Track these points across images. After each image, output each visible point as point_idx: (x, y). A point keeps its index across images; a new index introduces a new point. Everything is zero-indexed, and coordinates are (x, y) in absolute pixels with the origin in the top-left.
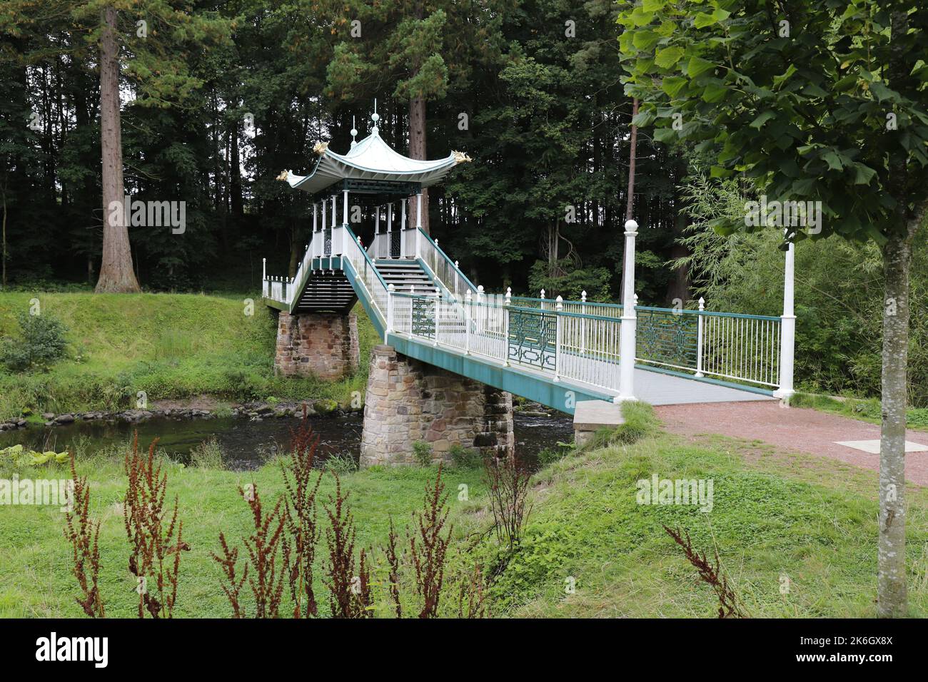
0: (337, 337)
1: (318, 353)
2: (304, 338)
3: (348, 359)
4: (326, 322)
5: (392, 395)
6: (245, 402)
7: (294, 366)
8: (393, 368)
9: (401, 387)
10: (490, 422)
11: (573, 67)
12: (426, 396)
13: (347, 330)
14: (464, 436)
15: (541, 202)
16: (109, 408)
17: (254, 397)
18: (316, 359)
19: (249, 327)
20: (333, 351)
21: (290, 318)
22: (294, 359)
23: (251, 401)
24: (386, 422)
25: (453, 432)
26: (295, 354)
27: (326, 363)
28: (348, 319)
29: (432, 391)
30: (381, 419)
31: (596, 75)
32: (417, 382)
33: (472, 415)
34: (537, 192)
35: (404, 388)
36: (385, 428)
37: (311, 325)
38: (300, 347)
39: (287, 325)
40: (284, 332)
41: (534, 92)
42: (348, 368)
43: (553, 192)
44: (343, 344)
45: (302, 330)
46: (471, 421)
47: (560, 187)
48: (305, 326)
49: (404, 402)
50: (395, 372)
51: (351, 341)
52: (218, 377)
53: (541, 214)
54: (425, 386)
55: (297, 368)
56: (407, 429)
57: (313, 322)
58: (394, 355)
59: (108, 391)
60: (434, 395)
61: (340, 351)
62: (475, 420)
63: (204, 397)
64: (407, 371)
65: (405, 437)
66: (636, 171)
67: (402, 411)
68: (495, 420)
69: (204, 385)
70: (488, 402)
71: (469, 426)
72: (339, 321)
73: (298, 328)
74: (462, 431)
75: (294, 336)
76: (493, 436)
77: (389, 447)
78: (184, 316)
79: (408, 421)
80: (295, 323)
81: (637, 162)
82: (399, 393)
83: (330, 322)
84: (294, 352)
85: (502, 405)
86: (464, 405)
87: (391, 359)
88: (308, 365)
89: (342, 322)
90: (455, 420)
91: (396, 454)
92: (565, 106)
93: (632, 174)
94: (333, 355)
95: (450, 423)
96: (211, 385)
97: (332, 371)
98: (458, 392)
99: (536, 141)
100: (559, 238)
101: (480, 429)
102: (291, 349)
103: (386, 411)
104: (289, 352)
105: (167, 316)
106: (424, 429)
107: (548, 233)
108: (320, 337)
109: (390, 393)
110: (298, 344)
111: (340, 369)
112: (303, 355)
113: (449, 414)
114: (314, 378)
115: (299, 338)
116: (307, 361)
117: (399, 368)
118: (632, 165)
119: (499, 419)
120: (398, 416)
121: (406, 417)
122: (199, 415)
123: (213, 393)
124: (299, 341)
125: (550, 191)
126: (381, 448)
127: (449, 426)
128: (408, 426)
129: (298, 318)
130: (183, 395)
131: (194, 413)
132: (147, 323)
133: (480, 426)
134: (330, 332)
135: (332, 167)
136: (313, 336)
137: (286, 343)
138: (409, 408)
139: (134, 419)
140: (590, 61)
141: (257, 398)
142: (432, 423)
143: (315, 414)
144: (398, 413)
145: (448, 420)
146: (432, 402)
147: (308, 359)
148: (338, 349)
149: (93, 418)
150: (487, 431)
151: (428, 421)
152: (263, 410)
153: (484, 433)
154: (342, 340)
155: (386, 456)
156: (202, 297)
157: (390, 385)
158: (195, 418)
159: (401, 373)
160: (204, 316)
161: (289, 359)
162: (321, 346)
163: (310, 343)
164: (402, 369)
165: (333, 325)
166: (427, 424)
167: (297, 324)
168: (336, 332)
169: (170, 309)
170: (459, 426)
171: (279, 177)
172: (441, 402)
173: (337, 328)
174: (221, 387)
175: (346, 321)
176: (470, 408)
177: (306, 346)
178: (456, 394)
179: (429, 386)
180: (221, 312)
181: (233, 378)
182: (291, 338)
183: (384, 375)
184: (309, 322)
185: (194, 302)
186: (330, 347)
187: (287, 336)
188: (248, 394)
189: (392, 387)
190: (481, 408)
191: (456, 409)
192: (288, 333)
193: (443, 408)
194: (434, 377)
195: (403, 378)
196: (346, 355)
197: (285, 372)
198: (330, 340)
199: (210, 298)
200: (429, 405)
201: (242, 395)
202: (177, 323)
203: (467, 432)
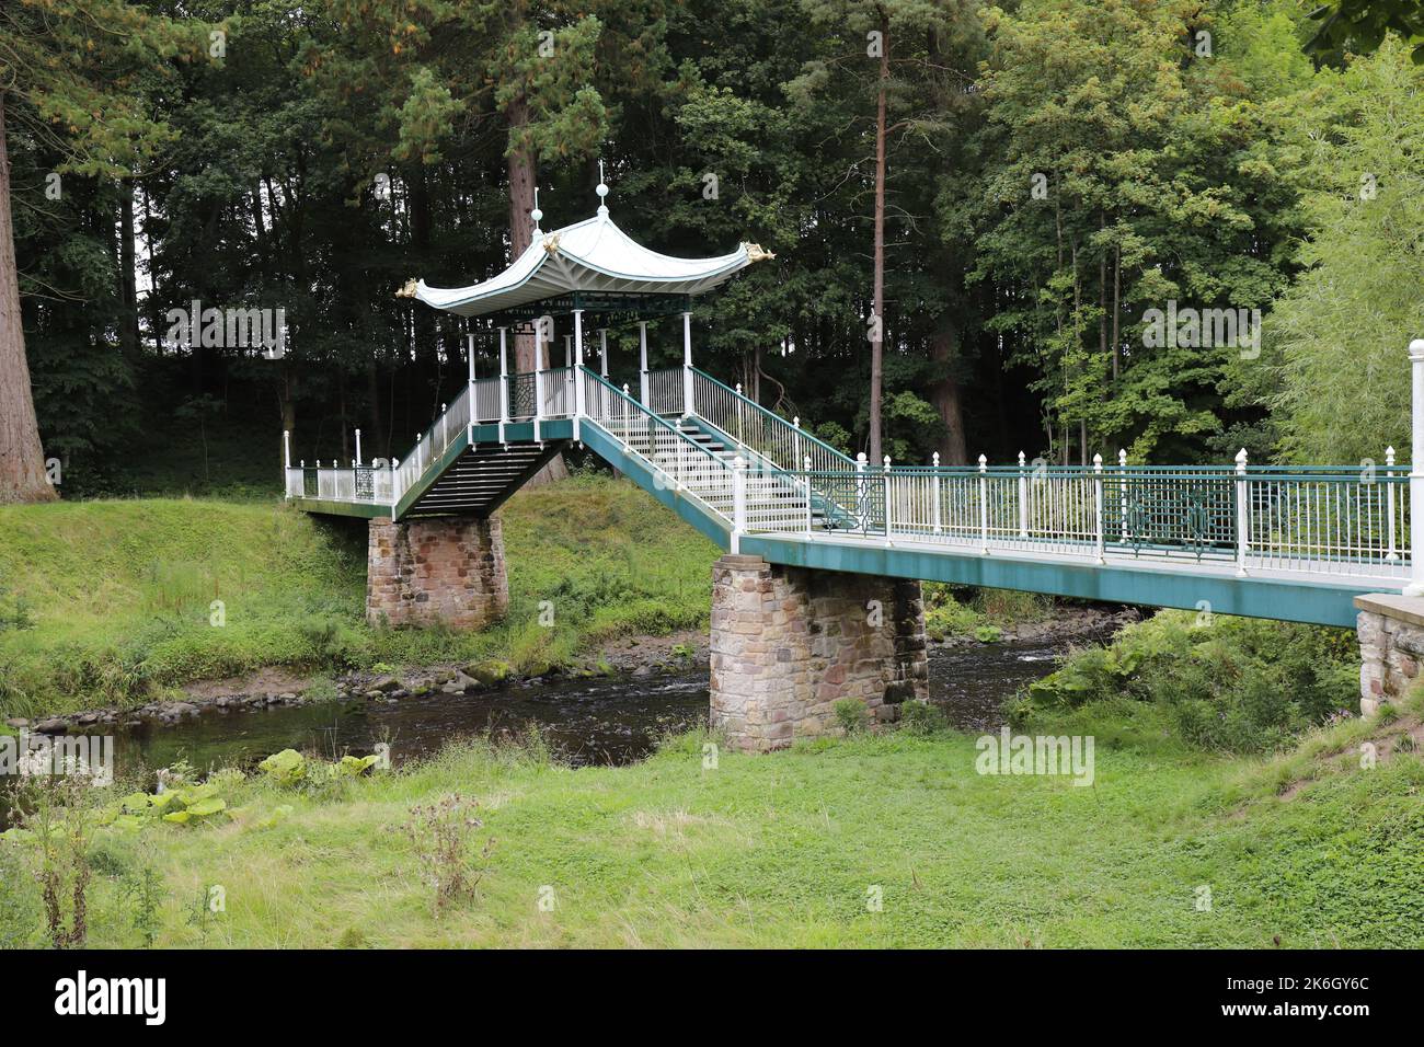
0: (472, 556)
1: (443, 584)
2: (419, 560)
3: (492, 591)
4: (453, 533)
5: (767, 631)
6: (338, 676)
7: (406, 610)
8: (767, 589)
9: (780, 618)
10: (903, 665)
11: (792, 103)
12: (815, 630)
13: (487, 543)
14: (870, 689)
15: (738, 319)
16: (114, 703)
17: (350, 667)
18: (439, 594)
19: (284, 550)
20: (467, 579)
21: (395, 528)
22: (405, 597)
23: (345, 672)
24: (761, 676)
25: (854, 684)
26: (405, 590)
27: (457, 600)
28: (488, 525)
29: (824, 622)
30: (752, 672)
31: (827, 118)
32: (801, 608)
33: (879, 656)
34: (728, 305)
35: (785, 620)
36: (761, 685)
37: (430, 539)
38: (414, 576)
39: (391, 542)
40: (384, 553)
41: (732, 143)
42: (494, 606)
43: (756, 304)
44: (483, 567)
45: (415, 548)
46: (879, 665)
47: (769, 296)
48: (420, 540)
49: (785, 642)
50: (771, 596)
51: (495, 561)
52: (287, 636)
53: (740, 342)
54: (813, 614)
55: (410, 612)
56: (792, 684)
57: (432, 534)
58: (767, 568)
59: (109, 673)
60: (825, 628)
61: (478, 579)
62: (883, 662)
63: (269, 671)
64: (786, 593)
65: (790, 697)
66: (886, 267)
67: (784, 656)
68: (910, 661)
69: (267, 652)
70: (899, 633)
71: (875, 673)
72: (473, 529)
73: (408, 546)
74: (867, 682)
75: (402, 559)
76: (909, 684)
77: (769, 715)
78: (172, 537)
79: (793, 672)
80: (403, 536)
81: (886, 251)
82: (778, 629)
83: (459, 531)
84: (404, 585)
85: (917, 637)
86: (867, 640)
87: (763, 575)
88: (428, 605)
89: (480, 530)
90: (856, 665)
91: (779, 725)
92: (772, 166)
93: (879, 271)
94: (467, 587)
95: (851, 670)
96: (279, 651)
97: (468, 614)
98: (858, 621)
99: (723, 222)
100: (760, 376)
101: (891, 677)
102: (399, 581)
103: (761, 658)
104: (396, 586)
105: (142, 538)
106: (815, 682)
107: (742, 369)
108: (444, 556)
109: (765, 629)
110: (409, 572)
111: (480, 610)
112: (419, 589)
113: (848, 656)
114: (442, 627)
115: (410, 562)
116: (426, 600)
117: (776, 588)
118: (879, 257)
119: (916, 659)
120: (779, 664)
121: (789, 665)
122: (278, 702)
123: (285, 664)
124: (411, 567)
125: (751, 304)
126: (756, 718)
127: (849, 675)
128: (793, 679)
129: (407, 529)
130: (233, 670)
131: (271, 699)
132: (111, 553)
133: (890, 670)
134: (461, 549)
135: (561, 273)
136: (434, 556)
137: (389, 571)
138: (793, 650)
139: (172, 717)
140: (817, 94)
141: (355, 668)
142: (826, 671)
143: (477, 685)
144: (779, 659)
145: (847, 665)
146: (823, 638)
147: (427, 595)
148: (475, 576)
149: (95, 721)
150: (901, 678)
151: (821, 669)
152: (386, 685)
153: (896, 683)
154: (479, 561)
155: (766, 729)
156: (188, 502)
157: (765, 616)
158: (271, 708)
159: (779, 596)
160: (204, 536)
161: (396, 598)
162: (447, 573)
163: (428, 568)
164: (781, 589)
165: (464, 536)
166: (819, 674)
167: (406, 538)
168: (470, 548)
169: (143, 527)
170: (863, 674)
171: (400, 292)
172: (836, 637)
173: (472, 541)
174: (298, 654)
175: (485, 529)
176: (876, 645)
177: (424, 573)
178: (855, 624)
179: (819, 615)
180: (232, 526)
181: (314, 636)
182: (397, 561)
183: (754, 600)
184: (426, 534)
185: (180, 511)
186: (462, 573)
187: (390, 559)
188: (340, 663)
189: (767, 619)
190: (890, 643)
191: (858, 647)
192: (393, 553)
193: (838, 647)
194: (824, 599)
195: (782, 604)
196: (488, 585)
197: (391, 621)
198: (460, 561)
199: (201, 504)
200: (820, 644)
201: (330, 664)
202: (162, 551)
203: (874, 682)
